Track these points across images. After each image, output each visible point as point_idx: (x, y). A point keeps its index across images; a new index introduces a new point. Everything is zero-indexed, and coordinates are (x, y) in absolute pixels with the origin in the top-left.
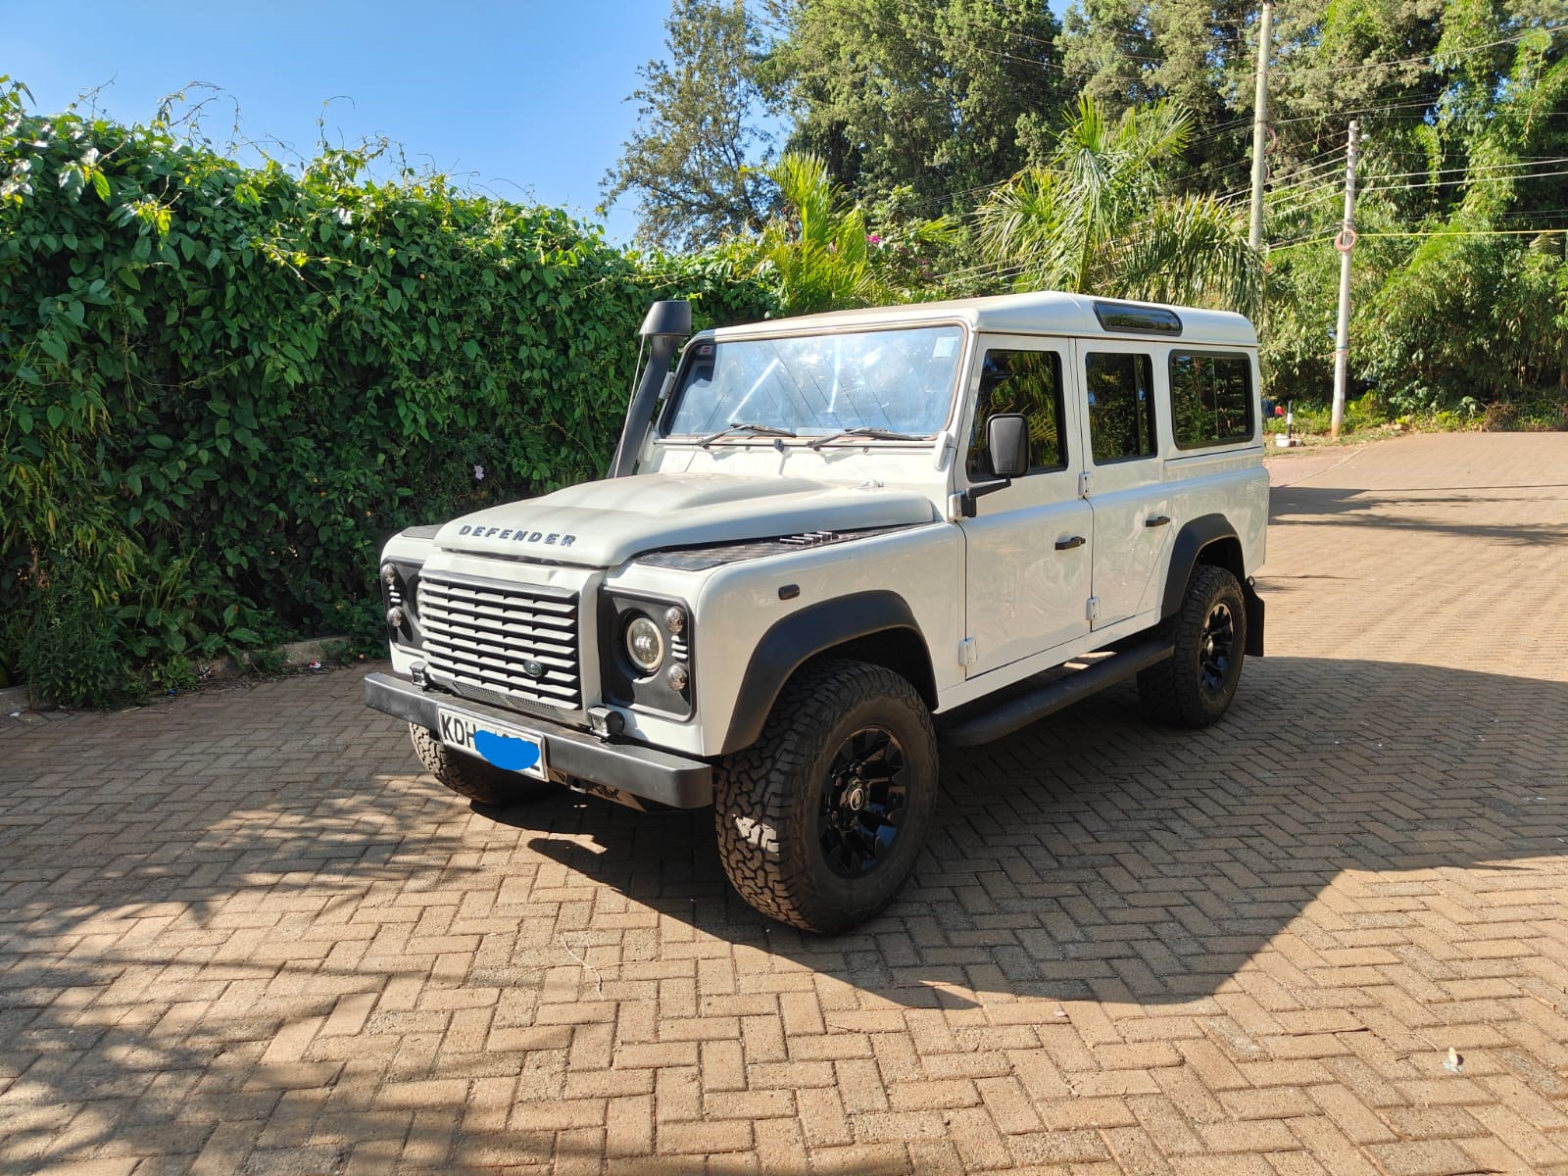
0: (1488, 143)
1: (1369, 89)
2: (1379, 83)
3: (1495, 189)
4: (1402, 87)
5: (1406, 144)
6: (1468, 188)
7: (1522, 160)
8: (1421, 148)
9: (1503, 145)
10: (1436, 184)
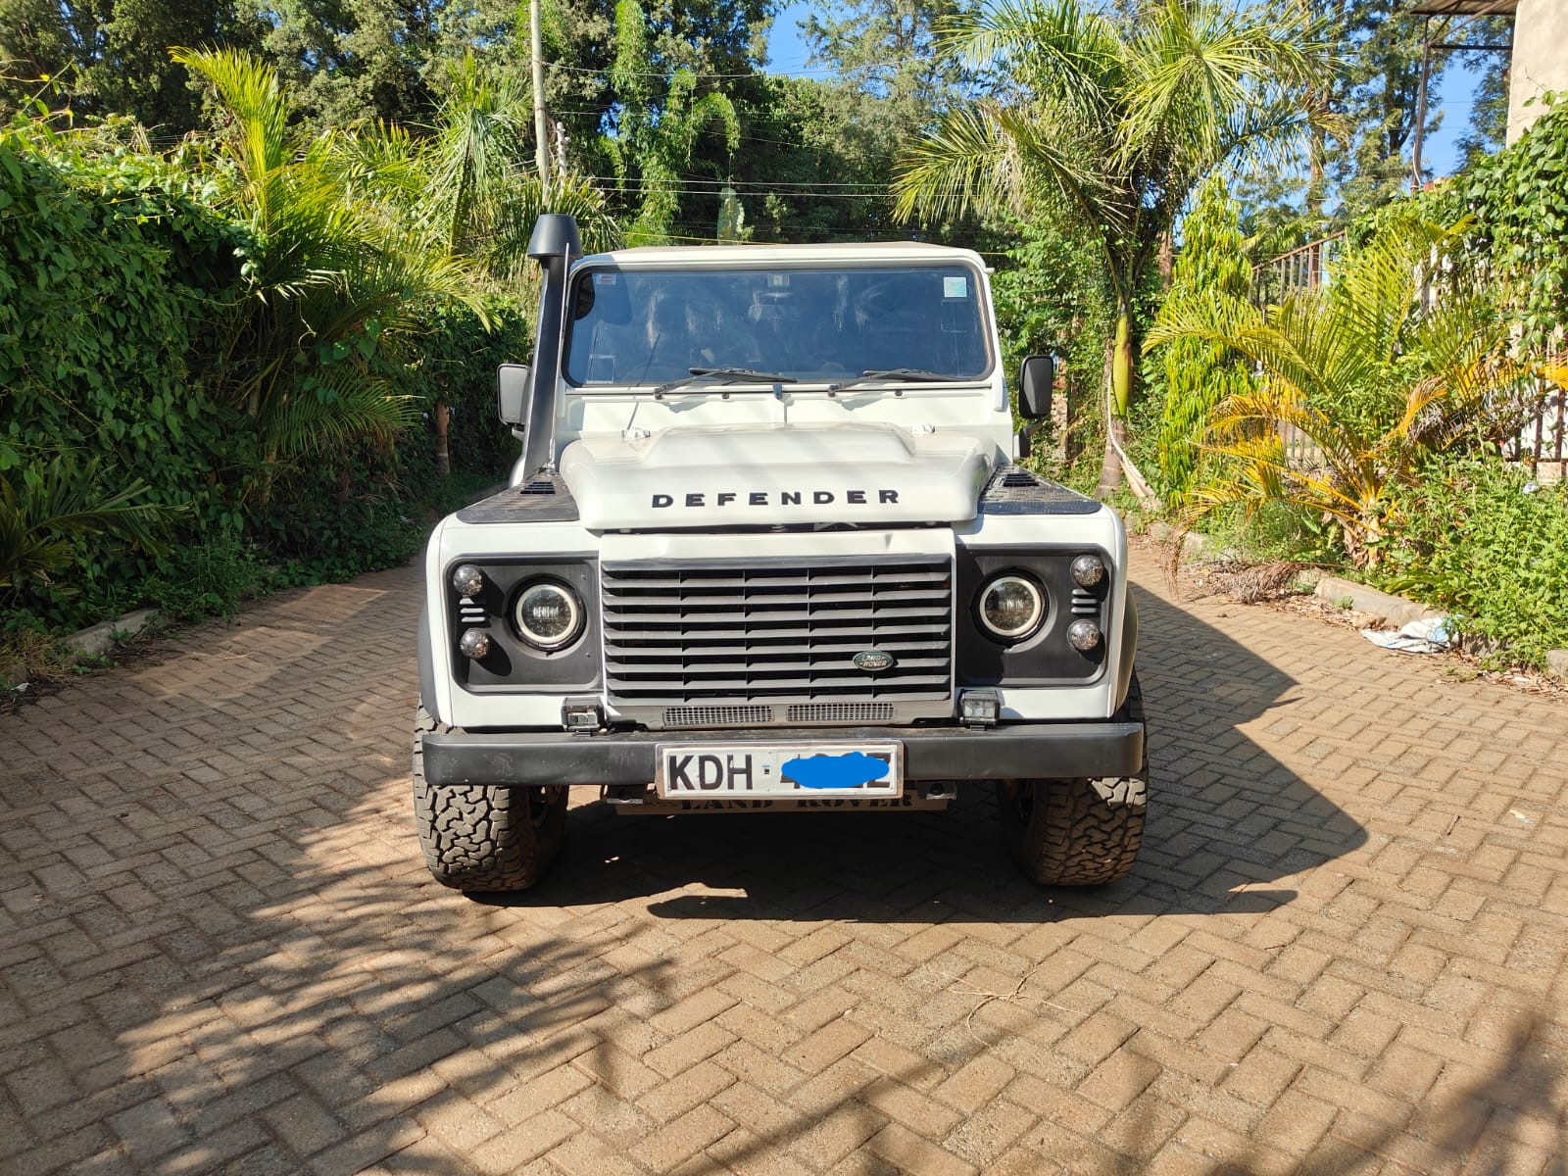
0: (655, 160)
1: (558, 93)
2: (565, 90)
3: (666, 201)
4: (582, 99)
5: (590, 150)
6: (645, 197)
7: (682, 178)
8: (607, 156)
9: (666, 163)
10: (623, 190)
